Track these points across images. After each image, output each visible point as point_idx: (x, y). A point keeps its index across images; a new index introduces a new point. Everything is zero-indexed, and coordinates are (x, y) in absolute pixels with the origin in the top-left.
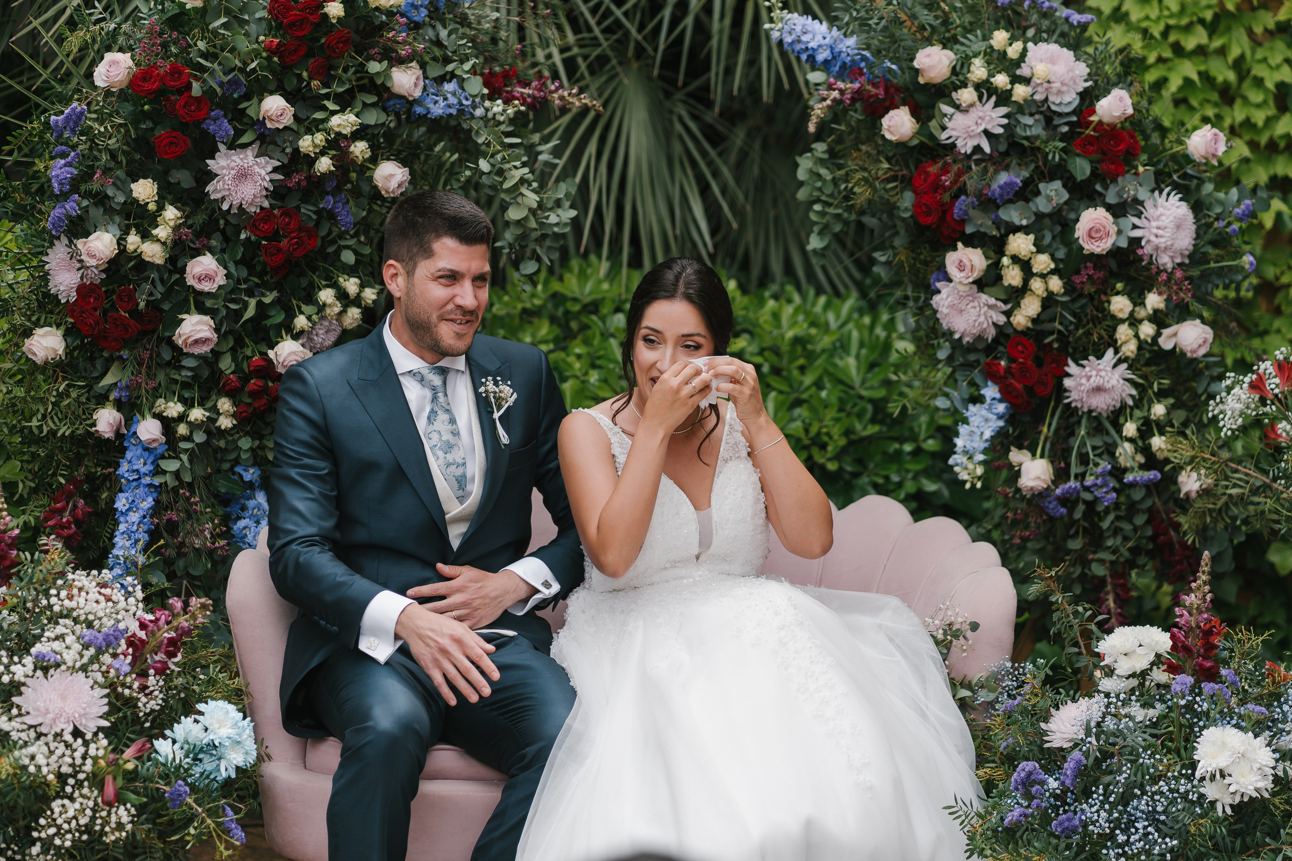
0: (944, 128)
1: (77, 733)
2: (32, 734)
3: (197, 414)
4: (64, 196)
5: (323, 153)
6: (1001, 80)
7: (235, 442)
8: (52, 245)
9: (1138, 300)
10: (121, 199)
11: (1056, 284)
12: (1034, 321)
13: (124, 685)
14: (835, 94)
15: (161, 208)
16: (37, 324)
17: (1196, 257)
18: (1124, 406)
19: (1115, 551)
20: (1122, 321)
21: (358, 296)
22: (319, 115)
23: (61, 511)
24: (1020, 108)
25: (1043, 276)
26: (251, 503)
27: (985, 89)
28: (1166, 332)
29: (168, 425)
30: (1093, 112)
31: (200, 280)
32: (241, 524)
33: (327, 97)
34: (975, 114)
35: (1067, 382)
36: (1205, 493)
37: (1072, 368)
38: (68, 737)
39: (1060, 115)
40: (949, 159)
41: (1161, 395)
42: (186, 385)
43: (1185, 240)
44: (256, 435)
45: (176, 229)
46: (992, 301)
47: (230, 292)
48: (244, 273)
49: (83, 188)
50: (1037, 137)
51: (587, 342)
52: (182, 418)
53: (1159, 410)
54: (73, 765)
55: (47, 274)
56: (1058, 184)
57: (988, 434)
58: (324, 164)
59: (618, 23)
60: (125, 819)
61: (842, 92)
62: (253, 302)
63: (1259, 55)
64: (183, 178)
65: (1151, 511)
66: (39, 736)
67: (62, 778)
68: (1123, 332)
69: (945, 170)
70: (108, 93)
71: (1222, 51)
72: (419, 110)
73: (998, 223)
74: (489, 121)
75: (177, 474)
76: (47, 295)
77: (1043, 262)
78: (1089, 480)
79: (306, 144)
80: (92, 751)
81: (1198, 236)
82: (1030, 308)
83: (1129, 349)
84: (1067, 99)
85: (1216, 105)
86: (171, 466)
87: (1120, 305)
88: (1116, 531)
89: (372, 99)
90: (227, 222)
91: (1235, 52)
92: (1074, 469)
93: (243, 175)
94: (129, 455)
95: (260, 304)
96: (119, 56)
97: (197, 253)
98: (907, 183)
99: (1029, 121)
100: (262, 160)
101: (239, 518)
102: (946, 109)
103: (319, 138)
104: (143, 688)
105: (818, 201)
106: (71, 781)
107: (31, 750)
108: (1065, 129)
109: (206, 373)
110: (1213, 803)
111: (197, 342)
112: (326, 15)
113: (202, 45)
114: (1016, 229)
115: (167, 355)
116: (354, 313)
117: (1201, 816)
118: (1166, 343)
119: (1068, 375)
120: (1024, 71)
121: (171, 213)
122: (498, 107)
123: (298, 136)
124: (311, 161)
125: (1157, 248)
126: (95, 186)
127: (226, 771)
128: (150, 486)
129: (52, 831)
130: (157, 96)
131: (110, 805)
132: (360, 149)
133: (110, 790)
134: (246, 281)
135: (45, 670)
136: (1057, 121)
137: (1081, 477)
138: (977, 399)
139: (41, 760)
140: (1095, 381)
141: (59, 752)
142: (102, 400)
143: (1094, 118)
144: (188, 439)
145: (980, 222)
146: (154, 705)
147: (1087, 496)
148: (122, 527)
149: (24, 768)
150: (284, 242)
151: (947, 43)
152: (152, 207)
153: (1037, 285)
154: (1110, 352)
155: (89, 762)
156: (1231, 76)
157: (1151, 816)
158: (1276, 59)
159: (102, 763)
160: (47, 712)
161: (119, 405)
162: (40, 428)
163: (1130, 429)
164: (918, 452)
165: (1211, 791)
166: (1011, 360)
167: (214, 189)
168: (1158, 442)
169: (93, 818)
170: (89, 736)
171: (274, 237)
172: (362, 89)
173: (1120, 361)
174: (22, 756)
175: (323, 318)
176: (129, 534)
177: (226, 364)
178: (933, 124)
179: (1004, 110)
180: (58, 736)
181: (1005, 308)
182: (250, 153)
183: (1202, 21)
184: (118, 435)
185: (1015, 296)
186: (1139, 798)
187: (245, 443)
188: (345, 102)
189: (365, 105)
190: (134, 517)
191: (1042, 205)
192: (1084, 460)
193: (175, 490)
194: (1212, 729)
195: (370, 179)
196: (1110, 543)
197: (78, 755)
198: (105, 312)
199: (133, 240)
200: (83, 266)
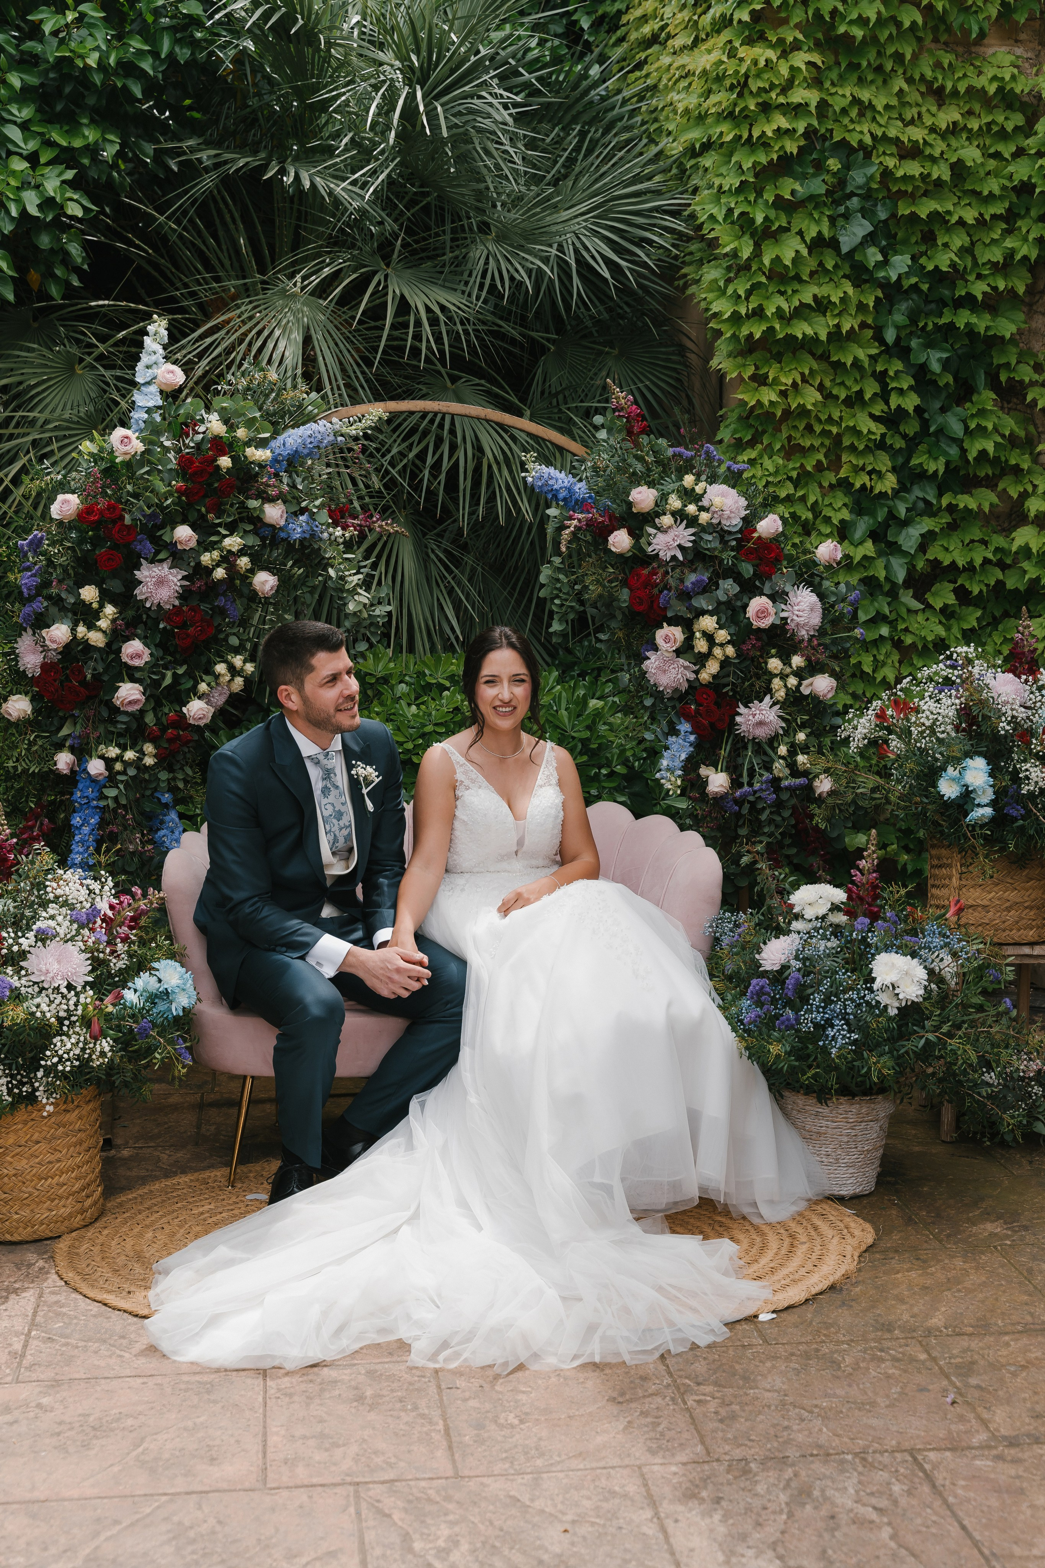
0: (650, 544)
1: (70, 987)
2: (37, 989)
3: (130, 755)
4: (31, 599)
5: (218, 565)
6: (692, 509)
7: (156, 775)
8: (20, 635)
9: (787, 662)
10: (72, 600)
11: (730, 651)
12: (714, 677)
13: (98, 950)
14: (575, 522)
15: (102, 606)
16: (11, 693)
17: (821, 631)
18: (777, 735)
19: (770, 835)
20: (776, 675)
21: (242, 669)
22: (214, 538)
23: (32, 828)
24: (704, 529)
25: (722, 645)
26: (167, 818)
27: (680, 515)
28: (805, 683)
29: (109, 763)
30: (755, 530)
31: (132, 658)
32: (161, 833)
33: (220, 525)
34: (672, 533)
35: (738, 719)
36: (831, 793)
37: (742, 709)
38: (64, 991)
39: (730, 533)
40: (655, 565)
41: (802, 726)
42: (120, 735)
43: (816, 619)
44: (171, 770)
45: (114, 621)
46: (687, 664)
47: (153, 666)
48: (161, 653)
49: (45, 592)
50: (715, 549)
51: (382, 704)
52: (119, 758)
53: (801, 736)
54: (68, 1011)
55: (17, 656)
56: (730, 581)
57: (683, 756)
58: (220, 573)
59: (393, 480)
60: (107, 1049)
61: (579, 520)
62: (169, 674)
63: (826, 502)
64: (115, 585)
65: (794, 807)
66: (43, 989)
67: (60, 1020)
68: (776, 683)
69: (654, 573)
70: (60, 523)
71: (803, 499)
72: (283, 535)
73: (690, 608)
74: (333, 542)
75: (116, 799)
76: (17, 671)
77: (722, 635)
78: (757, 786)
79: (206, 558)
80: (82, 1000)
81: (824, 616)
82: (713, 667)
83: (781, 694)
84: (734, 522)
85: (800, 535)
86: (112, 793)
87: (774, 664)
88: (770, 821)
89: (249, 527)
90: (148, 616)
91: (812, 499)
92: (745, 779)
93: (161, 582)
94: (80, 786)
95: (175, 675)
96: (69, 496)
97: (128, 639)
98: (625, 583)
99: (710, 538)
100: (174, 571)
101: (158, 830)
102: (651, 531)
103: (216, 554)
104: (113, 952)
105: (557, 597)
106: (67, 1022)
107: (37, 1001)
108: (734, 543)
109: (134, 726)
110: (886, 1007)
111: (130, 703)
112: (218, 467)
113: (129, 488)
114: (703, 613)
115: (105, 714)
116: (239, 681)
117: (879, 1016)
118: (805, 691)
119: (739, 714)
120: (705, 502)
121: (110, 610)
122: (338, 532)
123: (199, 554)
124: (209, 571)
125: (798, 625)
126: (54, 591)
127: (176, 1009)
128: (97, 807)
129: (55, 1060)
130: (96, 526)
131: (95, 1038)
132: (244, 562)
133: (96, 1028)
134: (162, 658)
135: (43, 941)
136: (727, 538)
137: (750, 784)
138: (674, 732)
139: (44, 1007)
140: (758, 717)
141: (57, 1002)
142: (59, 746)
143: (756, 535)
144: (124, 773)
145: (678, 608)
146: (121, 964)
147: (751, 798)
148: (77, 838)
149: (33, 1014)
150: (191, 630)
151: (651, 484)
152: (95, 605)
153: (717, 651)
154: (768, 698)
155: (80, 1008)
156: (810, 515)
157: (844, 1016)
158: (838, 504)
159: (91, 1008)
160: (48, 972)
161: (72, 750)
162: (15, 768)
163: (783, 750)
164: (612, 774)
165: (884, 999)
166: (698, 705)
167: (140, 593)
168: (801, 758)
169: (83, 1050)
170: (79, 989)
171: (183, 626)
172: (242, 520)
173: (774, 704)
174: (30, 1005)
175: (218, 684)
176: (82, 842)
177: (150, 719)
178: (643, 541)
179: (692, 530)
180: (57, 989)
181: (695, 668)
182: (165, 566)
183: (790, 479)
184: (72, 771)
185: (701, 660)
186: (836, 1003)
187: (164, 776)
188: (232, 529)
189: (245, 531)
190: (86, 830)
191: (721, 595)
192: (752, 773)
193: (115, 810)
194: (883, 954)
195: (251, 584)
196: (766, 830)
197: (71, 1002)
198: (62, 682)
199: (81, 630)
200: (45, 649)
